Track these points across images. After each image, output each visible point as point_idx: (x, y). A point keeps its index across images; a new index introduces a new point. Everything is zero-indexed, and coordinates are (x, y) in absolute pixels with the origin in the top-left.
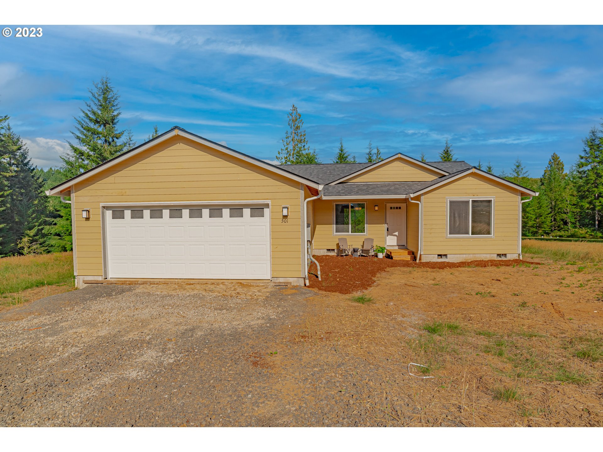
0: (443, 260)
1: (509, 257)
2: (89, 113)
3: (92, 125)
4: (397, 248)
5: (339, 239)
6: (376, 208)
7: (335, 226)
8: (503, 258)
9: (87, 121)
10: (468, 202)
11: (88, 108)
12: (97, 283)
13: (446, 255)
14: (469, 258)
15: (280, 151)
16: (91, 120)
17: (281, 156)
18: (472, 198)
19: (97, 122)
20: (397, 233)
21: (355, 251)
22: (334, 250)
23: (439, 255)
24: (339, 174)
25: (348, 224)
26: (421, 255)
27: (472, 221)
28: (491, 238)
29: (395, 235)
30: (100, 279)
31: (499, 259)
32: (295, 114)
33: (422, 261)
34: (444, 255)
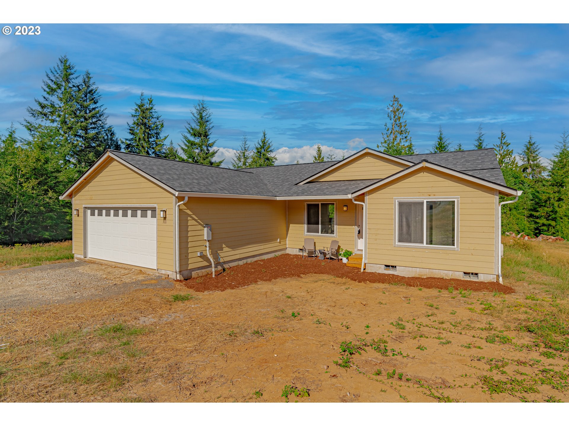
0: (391, 272)
1: (482, 278)
6: (345, 208)
7: (306, 226)
8: (473, 279)
10: (423, 203)
12: (81, 260)
13: (394, 267)
14: (425, 273)
18: (427, 198)
21: (320, 252)
22: (305, 250)
23: (386, 266)
25: (318, 224)
26: (365, 264)
28: (454, 250)
30: (82, 257)
31: (467, 278)
32: (396, 104)
33: (366, 271)
34: (393, 267)
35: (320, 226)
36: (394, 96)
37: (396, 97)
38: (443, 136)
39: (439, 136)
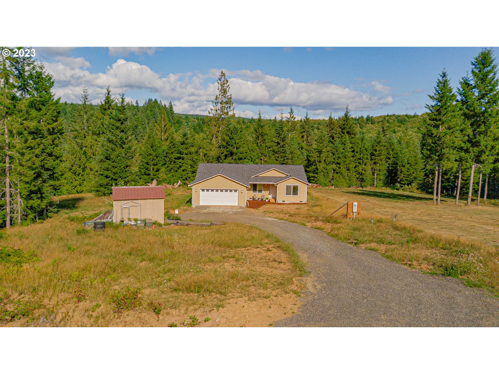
4: (271, 198)
5: (254, 195)
6: (266, 186)
8: (301, 202)
18: (292, 185)
21: (259, 199)
22: (252, 198)
26: (277, 201)
27: (293, 191)
28: (298, 196)
29: (271, 195)
30: (198, 205)
34: (284, 201)
35: (257, 190)
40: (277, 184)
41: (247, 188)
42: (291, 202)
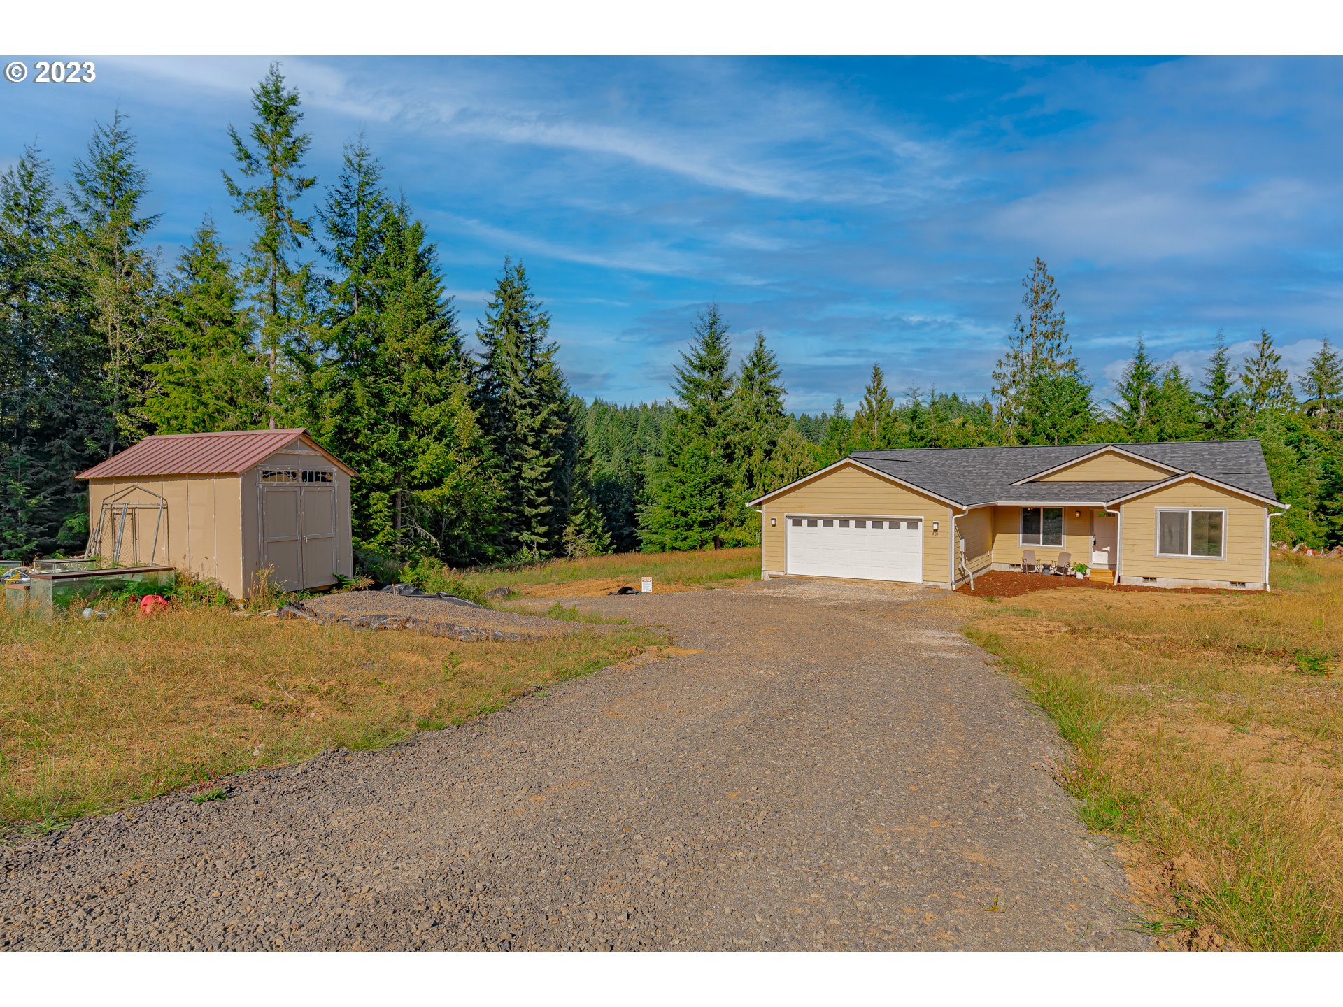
0: (1151, 583)
1: (1249, 587)
2: (693, 359)
3: (696, 374)
4: (1107, 567)
5: (1024, 552)
6: (1078, 515)
7: (1021, 535)
8: (1242, 588)
9: (689, 368)
10: (1188, 513)
11: (693, 352)
12: (779, 577)
15: (1004, 361)
16: (695, 367)
17: (1004, 369)
18: (1192, 509)
19: (703, 368)
20: (1108, 549)
21: (1046, 567)
22: (1019, 565)
23: (1145, 578)
24: (1034, 467)
25: (1039, 533)
26: (1119, 577)
27: (1194, 537)
28: (1220, 560)
29: (1106, 551)
30: (782, 574)
31: (1234, 588)
32: (1041, 276)
33: (1121, 584)
34: (1151, 578)
35: (1041, 535)
36: (1038, 259)
37: (1041, 261)
38: (1145, 353)
39: (1137, 353)
40: (1117, 507)
41: (957, 511)
42: (1190, 584)
